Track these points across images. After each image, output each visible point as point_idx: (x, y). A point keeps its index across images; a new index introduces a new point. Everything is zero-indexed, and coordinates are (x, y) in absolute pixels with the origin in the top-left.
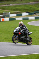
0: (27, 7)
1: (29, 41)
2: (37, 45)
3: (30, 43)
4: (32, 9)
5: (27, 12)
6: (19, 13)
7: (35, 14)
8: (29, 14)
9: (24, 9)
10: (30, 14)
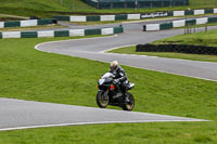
0: (35, 3)
1: (130, 103)
2: (59, 102)
3: (129, 107)
4: (48, 10)
5: (33, 18)
6: (12, 19)
7: (55, 22)
8: (39, 24)
9: (26, 9)
10: (42, 23)
